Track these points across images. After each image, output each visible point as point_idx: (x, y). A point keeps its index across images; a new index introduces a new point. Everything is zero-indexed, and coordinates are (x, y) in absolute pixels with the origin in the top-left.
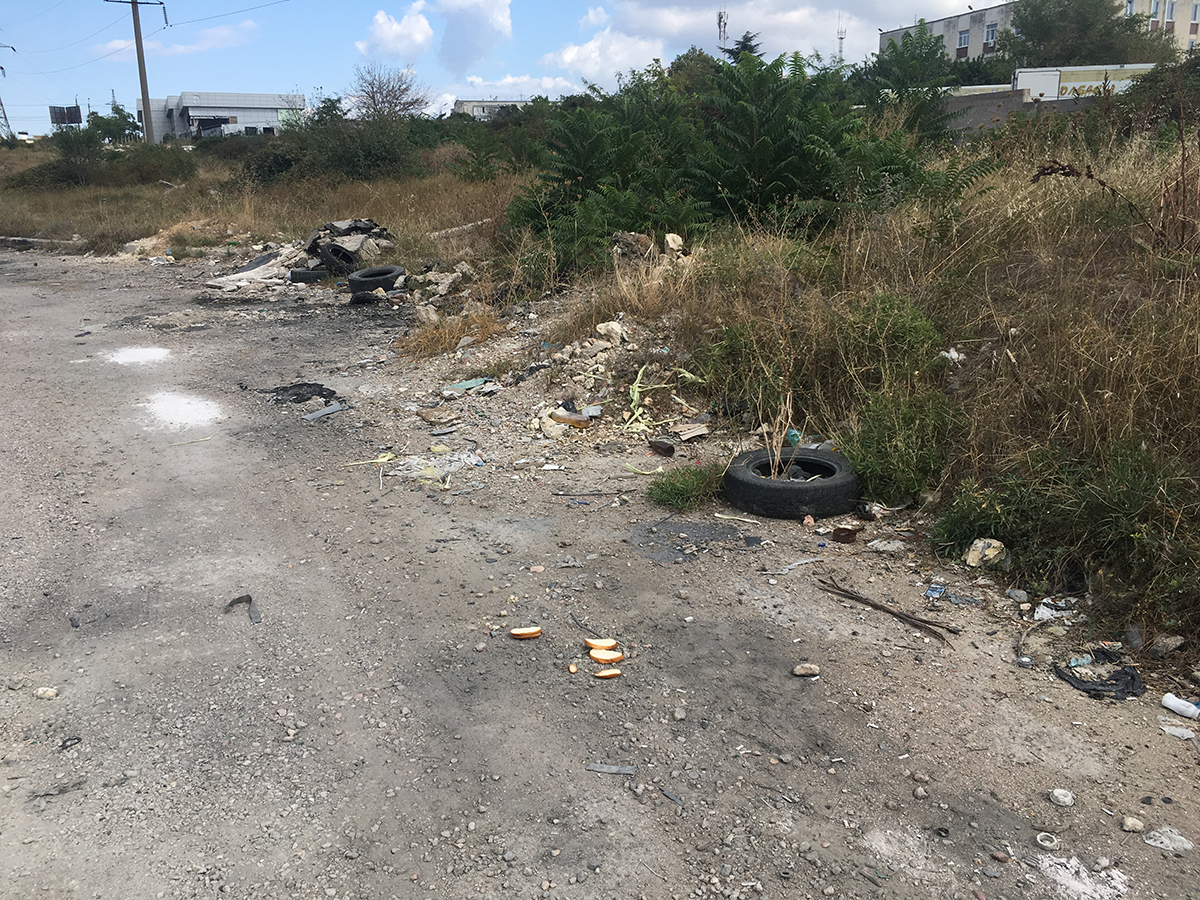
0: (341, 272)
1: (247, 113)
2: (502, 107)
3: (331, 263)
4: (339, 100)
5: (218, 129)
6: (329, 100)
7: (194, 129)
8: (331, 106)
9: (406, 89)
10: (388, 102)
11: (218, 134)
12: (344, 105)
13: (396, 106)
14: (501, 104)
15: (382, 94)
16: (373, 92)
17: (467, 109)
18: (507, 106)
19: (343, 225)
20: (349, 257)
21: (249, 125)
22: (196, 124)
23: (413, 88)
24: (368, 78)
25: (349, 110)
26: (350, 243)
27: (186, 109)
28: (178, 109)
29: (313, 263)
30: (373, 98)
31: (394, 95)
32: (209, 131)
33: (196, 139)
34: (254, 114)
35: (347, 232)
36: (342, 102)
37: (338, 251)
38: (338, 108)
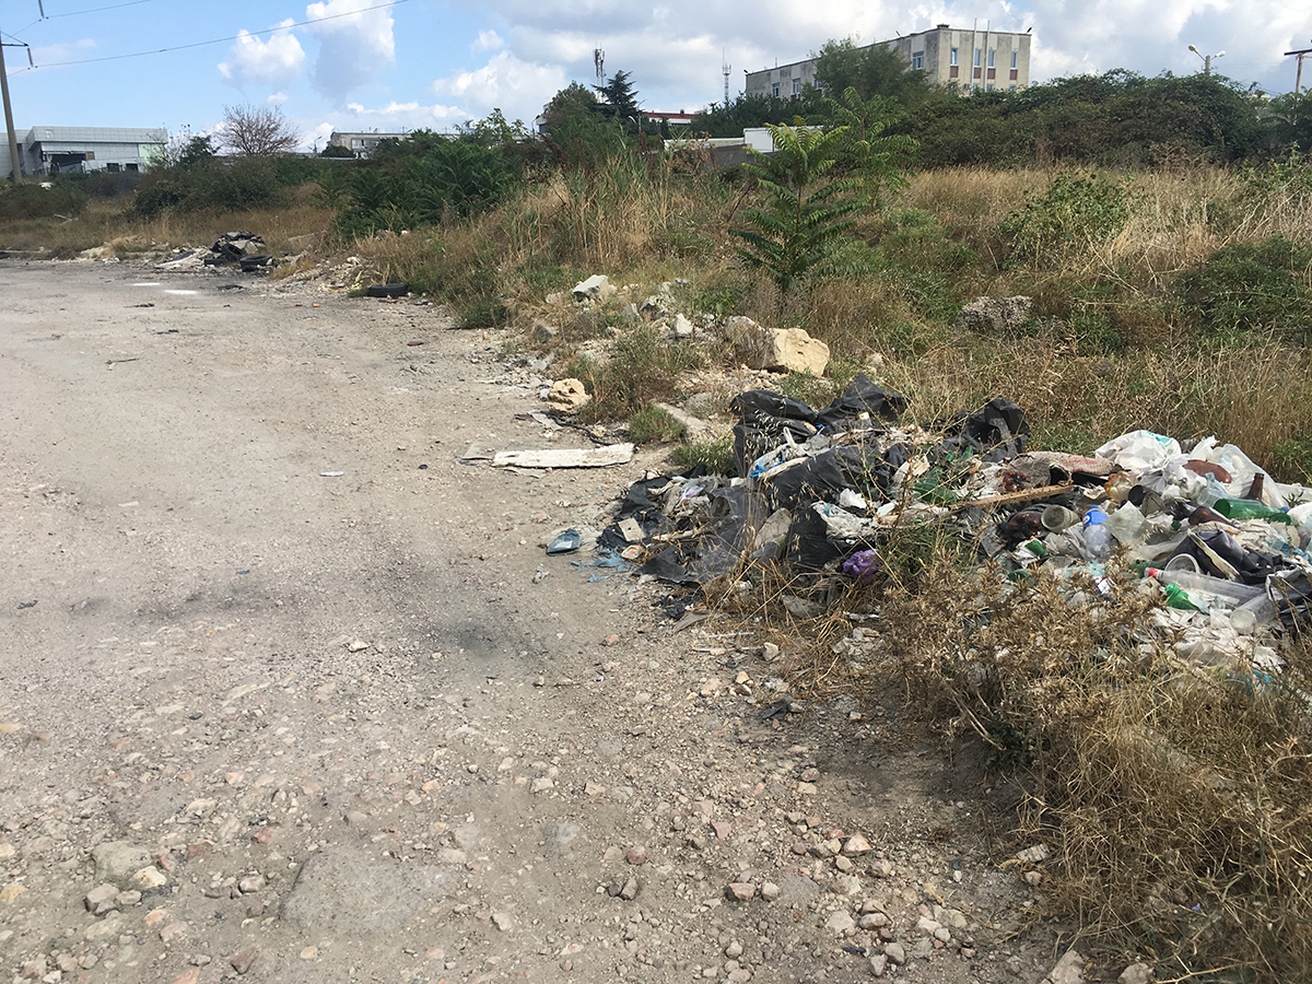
0: (235, 259)
1: (106, 148)
2: (383, 140)
3: (228, 255)
4: (208, 139)
5: (78, 165)
6: (199, 138)
7: (47, 165)
8: (200, 144)
9: (275, 129)
10: (258, 140)
11: (78, 170)
12: (214, 144)
13: (265, 144)
14: (381, 137)
15: (250, 132)
16: (242, 131)
17: (344, 142)
18: (388, 139)
19: (233, 235)
20: (238, 251)
21: (111, 161)
22: (49, 160)
23: (281, 128)
24: (238, 118)
25: (219, 148)
26: (239, 244)
27: (38, 144)
28: (27, 143)
29: (216, 255)
30: (242, 136)
31: (264, 132)
32: (67, 168)
33: (52, 176)
34: (114, 149)
35: (236, 239)
36: (212, 140)
37: (232, 248)
38: (207, 146)
